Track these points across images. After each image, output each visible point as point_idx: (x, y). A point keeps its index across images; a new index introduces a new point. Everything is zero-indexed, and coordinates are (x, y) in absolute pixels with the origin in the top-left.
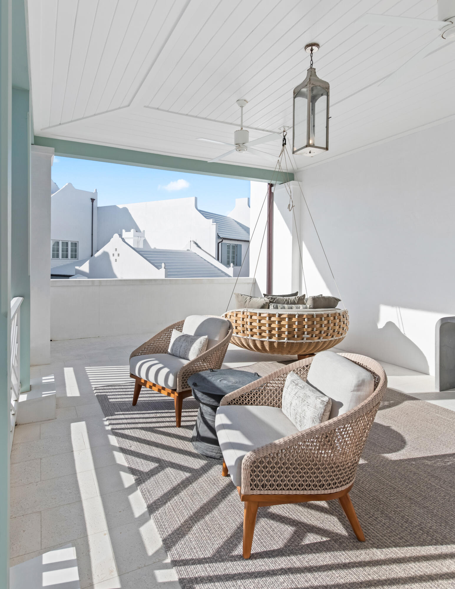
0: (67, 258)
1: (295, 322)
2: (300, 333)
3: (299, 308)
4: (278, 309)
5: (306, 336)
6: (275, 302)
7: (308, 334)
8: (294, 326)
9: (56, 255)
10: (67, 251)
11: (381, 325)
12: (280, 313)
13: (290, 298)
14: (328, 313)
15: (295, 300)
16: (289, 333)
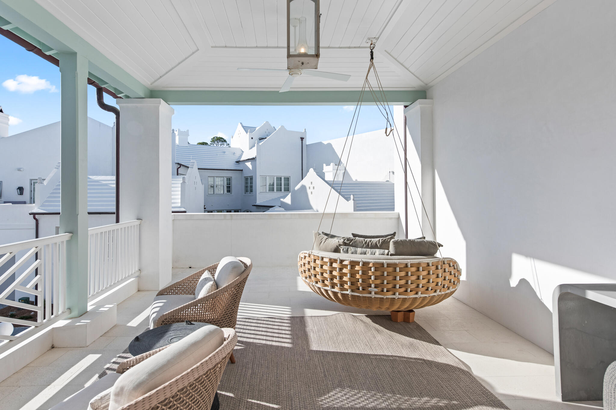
0: (281, 191)
1: (359, 270)
2: (365, 285)
3: (374, 254)
4: (348, 253)
5: (373, 289)
6: (352, 244)
7: (375, 287)
8: (358, 276)
9: (272, 189)
10: (281, 185)
11: (514, 282)
12: (341, 258)
13: (373, 239)
14: (406, 263)
15: (377, 243)
16: (352, 284)
